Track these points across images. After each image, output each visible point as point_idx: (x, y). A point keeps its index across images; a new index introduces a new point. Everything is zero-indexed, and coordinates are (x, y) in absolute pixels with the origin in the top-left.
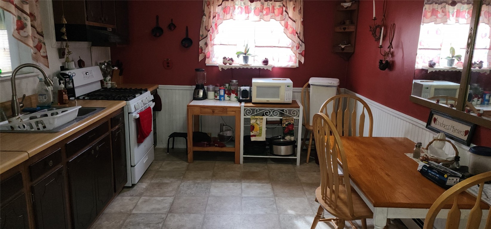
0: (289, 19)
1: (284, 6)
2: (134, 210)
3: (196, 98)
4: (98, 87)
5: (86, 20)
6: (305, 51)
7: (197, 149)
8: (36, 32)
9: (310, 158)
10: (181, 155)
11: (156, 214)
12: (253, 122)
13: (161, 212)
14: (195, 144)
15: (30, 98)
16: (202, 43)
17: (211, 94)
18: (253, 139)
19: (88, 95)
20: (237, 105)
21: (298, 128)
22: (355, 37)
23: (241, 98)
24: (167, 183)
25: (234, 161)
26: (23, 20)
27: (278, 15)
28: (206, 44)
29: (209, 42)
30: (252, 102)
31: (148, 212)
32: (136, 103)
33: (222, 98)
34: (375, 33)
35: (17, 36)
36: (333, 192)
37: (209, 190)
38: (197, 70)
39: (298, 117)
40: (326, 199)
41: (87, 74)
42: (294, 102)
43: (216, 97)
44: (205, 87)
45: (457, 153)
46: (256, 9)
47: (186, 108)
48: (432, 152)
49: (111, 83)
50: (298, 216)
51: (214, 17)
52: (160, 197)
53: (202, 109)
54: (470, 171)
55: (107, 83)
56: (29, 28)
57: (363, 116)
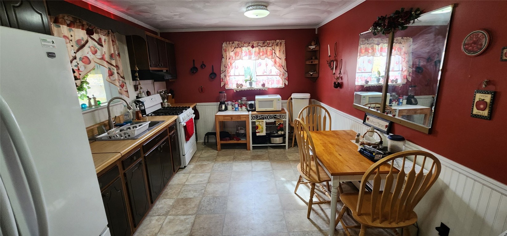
0: (277, 57)
1: (273, 49)
2: (187, 182)
3: (220, 110)
4: (159, 107)
5: (150, 66)
6: (288, 77)
7: (223, 142)
8: (120, 76)
9: (294, 144)
10: (213, 146)
11: (200, 184)
12: (257, 124)
13: (203, 183)
14: (221, 139)
15: (119, 118)
16: (222, 76)
17: (230, 107)
18: (258, 134)
19: (154, 113)
20: (247, 113)
21: (286, 126)
22: (319, 67)
23: (249, 109)
24: (205, 165)
25: (247, 149)
26: (112, 70)
27: (270, 56)
28: (225, 76)
29: (227, 75)
30: (256, 111)
31: (195, 183)
32: (183, 116)
33: (237, 109)
34: (330, 65)
35: (109, 80)
36: (307, 165)
37: (232, 168)
38: (220, 93)
39: (286, 119)
40: (303, 171)
41: (153, 99)
42: (283, 109)
43: (233, 109)
44: (226, 102)
45: (381, 139)
46: (256, 52)
47: (214, 117)
48: (366, 139)
49: (167, 104)
50: (288, 181)
51: (229, 59)
52: (202, 173)
53: (224, 117)
54: (389, 150)
55: (165, 104)
56: (116, 75)
57: (325, 118)
